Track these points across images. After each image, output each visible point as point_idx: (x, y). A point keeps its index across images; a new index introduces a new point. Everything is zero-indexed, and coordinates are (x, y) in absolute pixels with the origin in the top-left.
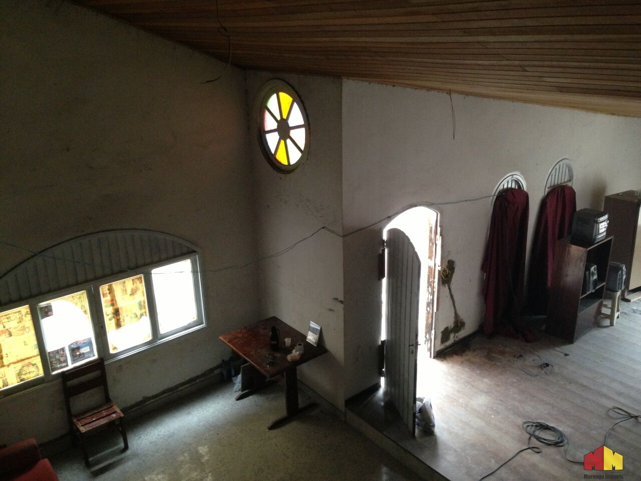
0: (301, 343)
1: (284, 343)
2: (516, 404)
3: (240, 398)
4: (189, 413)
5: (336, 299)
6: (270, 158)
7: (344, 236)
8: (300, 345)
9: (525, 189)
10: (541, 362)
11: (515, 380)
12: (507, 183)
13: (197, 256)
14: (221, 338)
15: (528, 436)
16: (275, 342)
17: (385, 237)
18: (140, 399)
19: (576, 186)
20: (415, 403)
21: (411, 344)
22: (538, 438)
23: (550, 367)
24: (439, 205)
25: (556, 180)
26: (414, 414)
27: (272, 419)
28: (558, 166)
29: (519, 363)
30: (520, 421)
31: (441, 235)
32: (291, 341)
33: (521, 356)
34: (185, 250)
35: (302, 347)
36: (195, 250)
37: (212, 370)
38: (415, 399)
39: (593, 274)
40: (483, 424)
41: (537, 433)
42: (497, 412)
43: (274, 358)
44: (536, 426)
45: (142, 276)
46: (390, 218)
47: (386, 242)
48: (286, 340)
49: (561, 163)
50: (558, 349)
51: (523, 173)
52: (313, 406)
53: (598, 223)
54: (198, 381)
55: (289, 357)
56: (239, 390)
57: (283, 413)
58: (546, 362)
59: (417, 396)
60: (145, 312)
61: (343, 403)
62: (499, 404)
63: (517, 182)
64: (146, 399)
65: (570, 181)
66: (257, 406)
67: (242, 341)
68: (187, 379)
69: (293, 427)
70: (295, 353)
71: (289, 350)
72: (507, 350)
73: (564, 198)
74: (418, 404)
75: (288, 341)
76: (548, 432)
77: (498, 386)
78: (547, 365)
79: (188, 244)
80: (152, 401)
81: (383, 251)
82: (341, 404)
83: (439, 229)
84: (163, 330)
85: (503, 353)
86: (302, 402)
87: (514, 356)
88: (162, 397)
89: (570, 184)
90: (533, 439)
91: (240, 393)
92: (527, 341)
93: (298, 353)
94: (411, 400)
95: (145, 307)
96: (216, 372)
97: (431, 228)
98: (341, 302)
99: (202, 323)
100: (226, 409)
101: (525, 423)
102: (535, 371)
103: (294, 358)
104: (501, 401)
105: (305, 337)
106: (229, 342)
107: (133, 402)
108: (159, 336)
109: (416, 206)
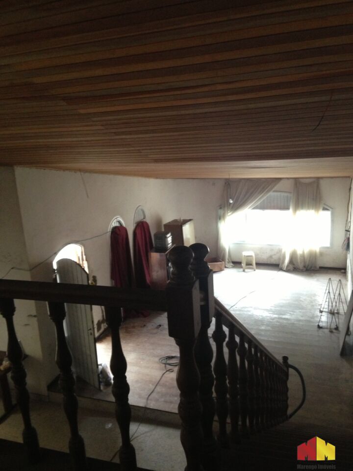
2: (152, 351)
5: (30, 316)
7: (31, 270)
8: (7, 357)
9: (124, 225)
10: (156, 326)
11: (146, 339)
12: (114, 224)
15: (164, 365)
17: (55, 267)
19: (148, 220)
20: (98, 367)
21: (89, 329)
22: (170, 364)
23: (162, 327)
24: (83, 242)
25: (140, 218)
26: (99, 375)
28: (137, 211)
29: (145, 329)
30: (157, 359)
31: (86, 260)
33: (145, 326)
38: (97, 365)
39: (171, 268)
40: (138, 368)
41: (168, 362)
42: (143, 359)
44: (166, 359)
46: (56, 254)
47: (56, 270)
49: (138, 209)
50: (162, 316)
51: (122, 217)
53: (166, 238)
55: (2, 368)
58: (159, 324)
59: (99, 363)
61: (46, 388)
62: (143, 355)
63: (119, 222)
65: (144, 218)
70: (6, 363)
72: (136, 324)
73: (144, 228)
74: (100, 367)
76: (173, 359)
77: (138, 345)
78: (160, 326)
81: (56, 276)
82: (44, 390)
83: (84, 257)
85: (134, 327)
87: (141, 327)
89: (144, 220)
90: (167, 366)
92: (145, 316)
94: (95, 367)
97: (79, 257)
98: (35, 316)
101: (160, 359)
102: (155, 331)
103: (6, 367)
104: (143, 352)
109: (69, 244)
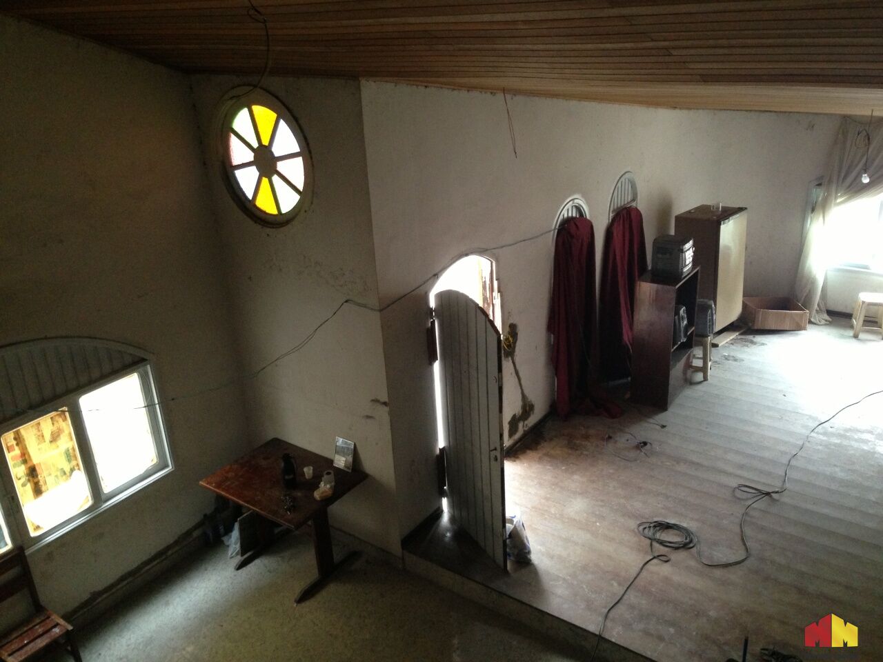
0: (330, 471)
1: (303, 474)
2: (622, 501)
3: (241, 566)
4: (167, 604)
5: (376, 401)
6: (247, 207)
7: (381, 311)
8: (328, 474)
9: (588, 217)
10: (635, 442)
11: (611, 471)
12: (567, 211)
13: (149, 367)
14: (201, 483)
15: (648, 541)
16: (291, 477)
17: (432, 304)
18: (86, 596)
19: (641, 205)
20: (504, 526)
22: (662, 543)
23: (648, 446)
24: (493, 250)
25: (624, 199)
26: (504, 542)
27: (299, 587)
28: (619, 185)
29: (610, 447)
30: (633, 524)
31: (499, 291)
32: (313, 470)
33: (610, 438)
34: (128, 359)
35: (332, 477)
36: (145, 357)
37: (188, 534)
38: (504, 520)
39: (683, 318)
40: (588, 536)
41: (658, 536)
42: (602, 518)
43: (294, 499)
44: (655, 526)
45: (65, 408)
46: (436, 276)
47: (435, 311)
48: (305, 470)
49: (623, 179)
50: (651, 420)
51: (585, 196)
52: (353, 555)
53: (682, 251)
54: (170, 552)
55: (317, 495)
56: (237, 554)
57: (313, 575)
58: (644, 440)
59: (507, 517)
60: (78, 465)
61: (399, 545)
62: (602, 506)
63: (578, 209)
64: (95, 595)
65: (634, 200)
66: (269, 571)
67: (237, 483)
68: (153, 552)
69: (332, 591)
70: (325, 487)
71: (314, 484)
72: (592, 432)
73: (631, 221)
74: (509, 526)
75: (308, 471)
76: (671, 531)
77: (593, 482)
78: (645, 444)
79: (131, 350)
80: (104, 596)
81: (433, 323)
82: (396, 548)
83: (496, 283)
84: (107, 487)
85: (587, 437)
86: (337, 556)
87: (603, 439)
88: (119, 587)
89: (634, 204)
90: (656, 545)
91: (239, 559)
92: (613, 417)
93: (328, 486)
94: (498, 524)
95: (75, 456)
96: (196, 534)
97: (485, 282)
98: (385, 404)
99: (167, 466)
100: (224, 586)
101: (640, 525)
102: (633, 454)
103: (324, 494)
104: (602, 501)
105: (331, 461)
106: (219, 486)
107: (76, 604)
108: (103, 497)
109: (467, 255)
